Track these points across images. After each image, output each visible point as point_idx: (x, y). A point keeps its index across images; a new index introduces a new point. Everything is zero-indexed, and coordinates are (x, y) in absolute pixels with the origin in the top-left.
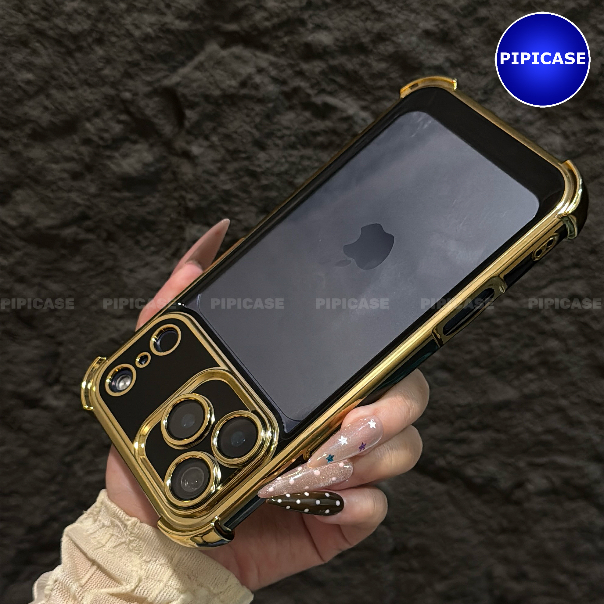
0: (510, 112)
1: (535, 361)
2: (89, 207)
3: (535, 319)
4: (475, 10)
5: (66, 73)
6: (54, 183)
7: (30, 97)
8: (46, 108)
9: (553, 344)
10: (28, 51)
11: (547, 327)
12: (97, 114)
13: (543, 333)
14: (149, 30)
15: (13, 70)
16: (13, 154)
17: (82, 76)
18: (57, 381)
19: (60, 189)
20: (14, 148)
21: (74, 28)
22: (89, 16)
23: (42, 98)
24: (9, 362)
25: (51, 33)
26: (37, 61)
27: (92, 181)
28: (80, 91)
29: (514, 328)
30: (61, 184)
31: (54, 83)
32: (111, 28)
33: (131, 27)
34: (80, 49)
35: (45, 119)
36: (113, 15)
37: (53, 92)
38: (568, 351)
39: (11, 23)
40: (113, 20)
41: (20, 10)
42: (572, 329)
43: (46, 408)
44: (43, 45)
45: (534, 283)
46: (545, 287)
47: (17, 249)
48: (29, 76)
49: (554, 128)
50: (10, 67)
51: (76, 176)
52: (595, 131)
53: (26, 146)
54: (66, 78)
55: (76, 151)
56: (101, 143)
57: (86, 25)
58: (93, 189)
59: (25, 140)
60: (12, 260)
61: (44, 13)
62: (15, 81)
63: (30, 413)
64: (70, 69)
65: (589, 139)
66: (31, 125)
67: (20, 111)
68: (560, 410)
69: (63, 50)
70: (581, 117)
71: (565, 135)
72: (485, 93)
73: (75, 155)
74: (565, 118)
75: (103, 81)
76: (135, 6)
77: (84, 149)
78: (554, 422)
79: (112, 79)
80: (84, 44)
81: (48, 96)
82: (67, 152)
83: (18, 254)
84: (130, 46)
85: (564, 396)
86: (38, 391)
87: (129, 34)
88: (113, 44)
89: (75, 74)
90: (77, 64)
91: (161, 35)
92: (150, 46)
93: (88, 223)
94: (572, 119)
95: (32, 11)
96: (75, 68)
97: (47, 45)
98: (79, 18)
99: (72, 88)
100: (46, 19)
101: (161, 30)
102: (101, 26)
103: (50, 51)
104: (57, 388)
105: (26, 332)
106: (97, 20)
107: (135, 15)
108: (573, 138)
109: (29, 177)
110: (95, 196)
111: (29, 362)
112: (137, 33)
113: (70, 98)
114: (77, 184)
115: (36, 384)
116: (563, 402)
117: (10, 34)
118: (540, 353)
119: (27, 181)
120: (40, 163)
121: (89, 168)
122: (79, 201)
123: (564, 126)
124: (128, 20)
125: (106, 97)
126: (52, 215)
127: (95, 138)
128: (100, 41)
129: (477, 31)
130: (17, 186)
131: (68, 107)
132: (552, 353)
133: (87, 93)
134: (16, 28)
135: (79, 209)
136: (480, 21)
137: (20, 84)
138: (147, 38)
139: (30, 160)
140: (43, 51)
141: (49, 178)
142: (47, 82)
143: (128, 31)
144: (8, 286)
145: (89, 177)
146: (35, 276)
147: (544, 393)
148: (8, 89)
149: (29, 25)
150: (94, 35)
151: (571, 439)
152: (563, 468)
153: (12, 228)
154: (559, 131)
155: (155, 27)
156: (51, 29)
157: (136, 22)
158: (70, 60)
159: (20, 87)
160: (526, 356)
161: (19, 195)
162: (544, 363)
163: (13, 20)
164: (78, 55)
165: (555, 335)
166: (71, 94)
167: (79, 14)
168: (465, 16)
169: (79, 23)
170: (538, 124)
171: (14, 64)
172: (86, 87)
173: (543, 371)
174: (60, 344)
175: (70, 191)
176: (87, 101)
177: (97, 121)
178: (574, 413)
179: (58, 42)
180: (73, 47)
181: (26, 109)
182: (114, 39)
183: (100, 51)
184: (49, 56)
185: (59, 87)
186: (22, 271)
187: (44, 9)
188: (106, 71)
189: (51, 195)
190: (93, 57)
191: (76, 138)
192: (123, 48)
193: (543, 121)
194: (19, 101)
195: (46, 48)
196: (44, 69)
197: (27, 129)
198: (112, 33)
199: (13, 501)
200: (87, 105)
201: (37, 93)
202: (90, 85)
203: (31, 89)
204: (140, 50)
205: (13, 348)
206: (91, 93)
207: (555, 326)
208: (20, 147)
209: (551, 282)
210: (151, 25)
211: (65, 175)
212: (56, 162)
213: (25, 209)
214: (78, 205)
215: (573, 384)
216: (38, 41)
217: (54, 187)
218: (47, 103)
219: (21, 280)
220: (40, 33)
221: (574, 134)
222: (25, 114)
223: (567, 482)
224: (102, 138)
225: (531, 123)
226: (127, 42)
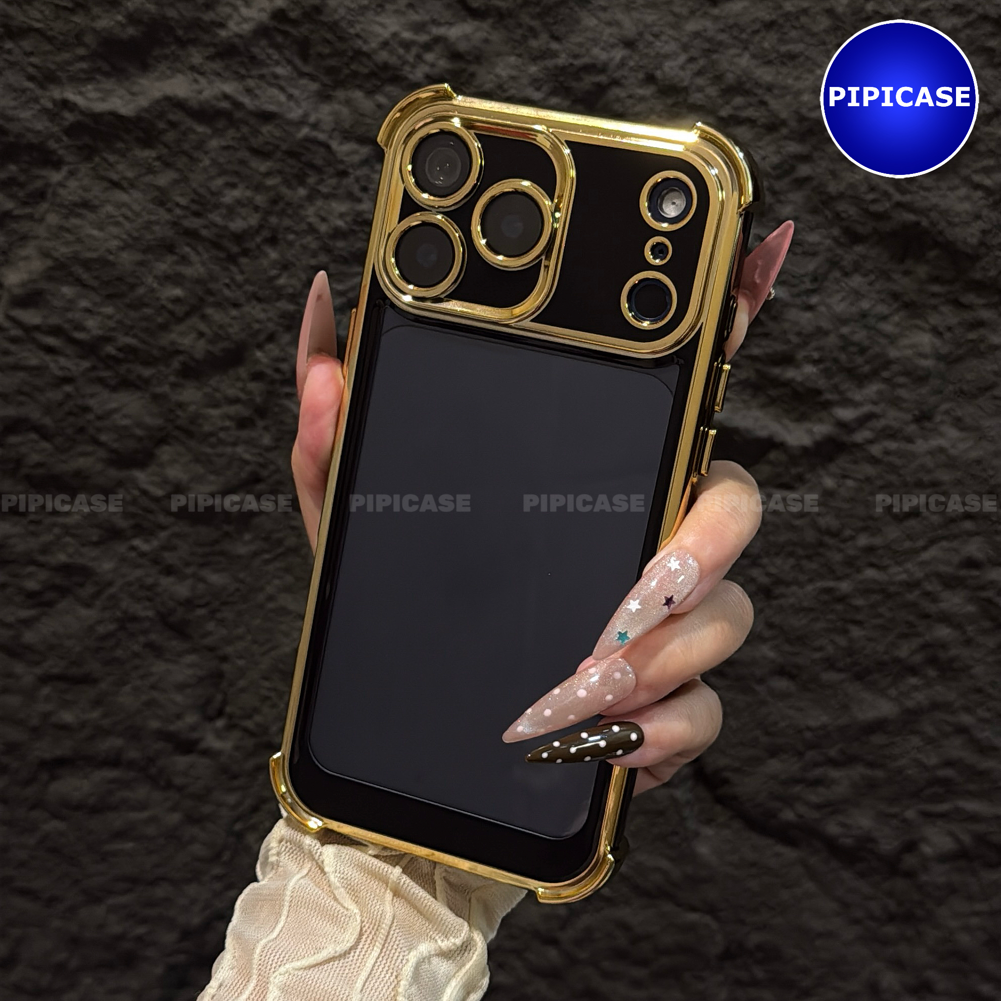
0: (852, 304)
1: (918, 658)
2: (263, 466)
3: (912, 597)
4: (793, 169)
5: (227, 285)
6: (211, 434)
7: (180, 320)
8: (201, 335)
9: (943, 632)
10: (175, 258)
11: (932, 608)
12: (271, 338)
13: (927, 616)
14: (340, 223)
15: (155, 285)
16: (156, 398)
17: (249, 288)
18: (220, 713)
19: (221, 442)
20: (159, 390)
21: (237, 225)
22: (256, 209)
23: (195, 321)
24: (153, 687)
25: (204, 232)
26: (188, 271)
27: (266, 428)
28: (247, 309)
29: (882, 610)
30: (222, 435)
31: (211, 299)
32: (287, 222)
33: (312, 220)
34: (245, 253)
35: (200, 348)
36: (289, 204)
37: (209, 311)
38: (968, 642)
39: (150, 222)
40: (290, 212)
41: (162, 204)
42: (971, 608)
43: (206, 753)
44: (194, 249)
45: (907, 544)
46: (925, 548)
47: (163, 528)
48: (178, 292)
49: (919, 322)
50: (150, 280)
51: (243, 423)
52: (979, 324)
53: (174, 386)
54: (227, 292)
55: (243, 390)
56: (277, 376)
57: (254, 220)
58: (267, 440)
59: (172, 379)
60: (155, 543)
61: (195, 207)
62: (158, 299)
63: (182, 761)
64: (233, 280)
65: (972, 336)
66: (181, 358)
67: (165, 339)
68: (962, 730)
69: (222, 255)
70: (958, 304)
71: (936, 332)
72: (815, 279)
73: (242, 396)
74: (935, 308)
75: (279, 294)
76: (319, 191)
77: (253, 386)
78: (956, 748)
79: (290, 291)
80: (251, 245)
81: (204, 317)
82: (232, 392)
83: (163, 535)
84: (314, 245)
85: (968, 710)
86: (193, 728)
87: (312, 229)
88: (291, 244)
89: (240, 286)
90: (242, 272)
91: (355, 228)
92: (340, 244)
93: (260, 487)
94: (945, 309)
95: (178, 205)
96: (239, 278)
97: (200, 249)
98: (243, 211)
99: (236, 305)
100: (197, 214)
101: (355, 222)
102: (274, 220)
103: (206, 256)
104: (220, 723)
105: (176, 644)
106: (268, 213)
107: (319, 203)
108: (948, 335)
109: (178, 428)
110: (268, 449)
111: (181, 687)
112: (323, 228)
113: (234, 318)
114: (245, 434)
115: (191, 719)
116: (966, 719)
117: (149, 237)
118: (925, 646)
119: (176, 433)
120: (192, 408)
121: (261, 412)
122: (247, 456)
123: (934, 319)
124: (310, 212)
125: (284, 315)
126: (212, 478)
127: (269, 371)
128: (273, 241)
129: (797, 197)
130: (163, 441)
131: (231, 330)
132: (944, 646)
133: (256, 311)
134: (156, 228)
135: (248, 468)
136: (800, 183)
137: (164, 302)
138: (337, 234)
139: (181, 405)
140: (194, 257)
141: (207, 428)
142: (202, 300)
143: (310, 225)
144: (149, 581)
145: (261, 423)
146: (188, 564)
147: (935, 706)
148: (148, 311)
149: (175, 224)
150: (266, 233)
151: (982, 774)
152: (973, 818)
153: (157, 500)
154: (927, 326)
155: (348, 219)
156: (205, 227)
157: (323, 213)
158: (234, 269)
159: (163, 307)
160: (904, 651)
161: (165, 453)
162: (933, 661)
163: (153, 218)
164: (244, 260)
165: (945, 619)
166: (234, 312)
167: (243, 206)
168: (778, 178)
169: (244, 219)
170: (896, 318)
171: (156, 277)
172: (254, 302)
173: (932, 673)
174: (224, 659)
175: (234, 444)
176: (258, 321)
177: (270, 346)
178: (985, 734)
179: (216, 245)
180: (235, 249)
181: (173, 336)
182: (291, 237)
183: (273, 255)
184: (203, 264)
185: (218, 305)
186: (170, 558)
187: (193, 201)
188: (282, 281)
189: (209, 450)
190: (265, 262)
191: (243, 372)
192: (304, 247)
193: (902, 314)
194: (164, 327)
195: (198, 253)
196: (198, 281)
197: (176, 364)
198: (288, 229)
199: (160, 892)
200: (257, 326)
201: (188, 315)
202: (259, 300)
203: (180, 310)
204: (328, 250)
205: (159, 667)
206: (264, 310)
207: (943, 606)
208: (166, 388)
209: (932, 542)
210: (342, 216)
211: (228, 423)
212: (216, 406)
213: (175, 473)
214: (247, 462)
215: (979, 691)
216: (188, 245)
217: (213, 440)
218: (203, 327)
219: (169, 571)
220: (192, 234)
221: (949, 329)
222: (173, 343)
223: (981, 839)
224: (277, 370)
225: (884, 318)
226: (308, 239)
